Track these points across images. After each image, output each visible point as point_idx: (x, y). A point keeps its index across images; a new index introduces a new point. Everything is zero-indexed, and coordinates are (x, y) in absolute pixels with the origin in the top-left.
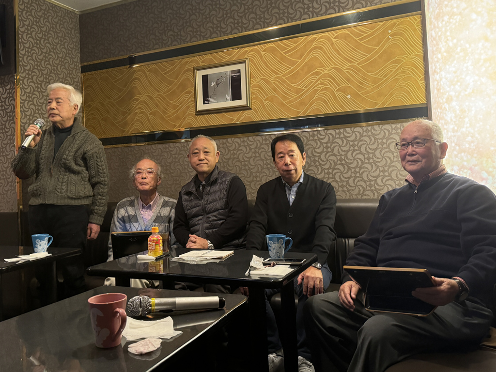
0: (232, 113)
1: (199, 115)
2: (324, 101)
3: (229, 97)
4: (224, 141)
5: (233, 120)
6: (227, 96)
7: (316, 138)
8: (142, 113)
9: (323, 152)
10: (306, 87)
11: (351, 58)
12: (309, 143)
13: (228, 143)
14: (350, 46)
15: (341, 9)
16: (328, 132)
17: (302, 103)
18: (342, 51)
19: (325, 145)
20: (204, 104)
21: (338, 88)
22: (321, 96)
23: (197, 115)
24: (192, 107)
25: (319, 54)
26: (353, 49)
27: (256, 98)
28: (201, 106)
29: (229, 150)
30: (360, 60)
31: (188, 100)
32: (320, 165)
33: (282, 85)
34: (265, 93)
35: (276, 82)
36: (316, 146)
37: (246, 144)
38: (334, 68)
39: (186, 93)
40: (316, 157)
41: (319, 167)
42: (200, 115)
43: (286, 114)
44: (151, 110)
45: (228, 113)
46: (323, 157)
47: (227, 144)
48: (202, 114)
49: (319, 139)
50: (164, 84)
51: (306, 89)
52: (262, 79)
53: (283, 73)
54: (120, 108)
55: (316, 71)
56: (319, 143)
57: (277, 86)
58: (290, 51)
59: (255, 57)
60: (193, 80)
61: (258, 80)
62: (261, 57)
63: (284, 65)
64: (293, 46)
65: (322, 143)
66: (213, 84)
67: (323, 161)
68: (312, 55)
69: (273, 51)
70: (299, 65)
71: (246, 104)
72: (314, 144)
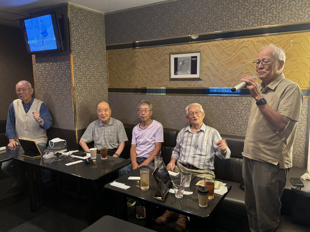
0: (191, 81)
3: (189, 72)
4: (186, 97)
5: (191, 85)
7: (240, 101)
9: (243, 109)
13: (188, 98)
15: (262, 24)
16: (247, 99)
17: (233, 80)
19: (245, 106)
20: (175, 74)
23: (170, 81)
24: (168, 76)
25: (246, 51)
27: (205, 74)
28: (173, 76)
31: (165, 71)
32: (241, 117)
33: (222, 67)
34: (211, 72)
35: (218, 66)
36: (240, 106)
39: (164, 67)
40: (239, 112)
42: (172, 80)
44: (145, 75)
46: (243, 112)
48: (174, 81)
49: (242, 102)
50: (152, 61)
51: (236, 72)
52: (210, 63)
53: (222, 61)
55: (243, 61)
56: (241, 104)
57: (219, 68)
58: (228, 47)
59: (206, 49)
60: (168, 60)
61: (207, 63)
62: (210, 49)
63: (224, 56)
64: (230, 45)
65: (243, 105)
66: (180, 63)
67: (243, 115)
68: (241, 51)
69: (218, 46)
70: (233, 56)
71: (199, 77)
72: (238, 104)
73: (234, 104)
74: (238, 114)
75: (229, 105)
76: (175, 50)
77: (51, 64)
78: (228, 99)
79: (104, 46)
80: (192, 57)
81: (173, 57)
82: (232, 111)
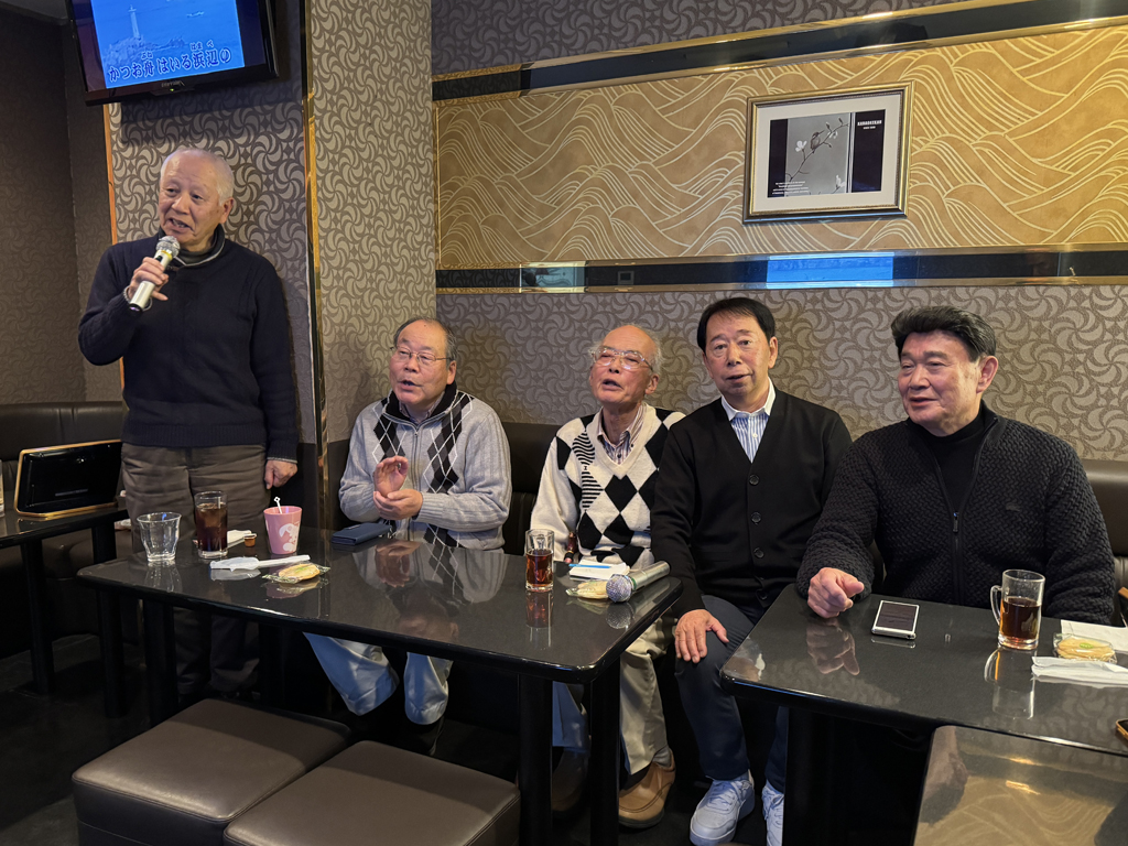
0: (848, 224)
1: (751, 223)
2: (1125, 210)
3: (844, 180)
6: (839, 179)
7: (1086, 304)
8: (591, 211)
9: (1101, 341)
10: (1074, 169)
12: (1064, 315)
16: (1122, 293)
17: (1057, 212)
19: (1109, 324)
20: (770, 194)
22: (1118, 195)
23: (747, 224)
24: (735, 202)
25: (1125, 81)
27: (921, 190)
28: (761, 202)
29: (830, 320)
31: (724, 183)
32: (1089, 373)
33: (1004, 158)
34: (950, 177)
35: (986, 150)
36: (1083, 326)
37: (880, 306)
39: (718, 165)
40: (1081, 352)
41: (1084, 378)
42: (758, 223)
43: (1005, 237)
44: (618, 205)
45: (836, 224)
46: (1098, 354)
47: (826, 302)
48: (761, 223)
49: (1094, 307)
50: (659, 139)
51: (1073, 175)
52: (947, 139)
53: (1009, 127)
54: (534, 197)
55: (1109, 126)
56: (1092, 318)
57: (990, 161)
58: (1037, 68)
59: (931, 78)
60: (741, 133)
61: (932, 141)
62: (950, 79)
63: (1016, 105)
64: (1051, 55)
65: (1100, 319)
66: (800, 145)
67: (1099, 365)
68: (1101, 84)
69: (987, 63)
70: (1061, 108)
71: (893, 202)
72: (1077, 318)
73: (1056, 320)
74: (1074, 363)
75: (1034, 324)
76: (771, 86)
78: (1028, 298)
80: (861, 116)
81: (764, 117)
82: (1044, 351)
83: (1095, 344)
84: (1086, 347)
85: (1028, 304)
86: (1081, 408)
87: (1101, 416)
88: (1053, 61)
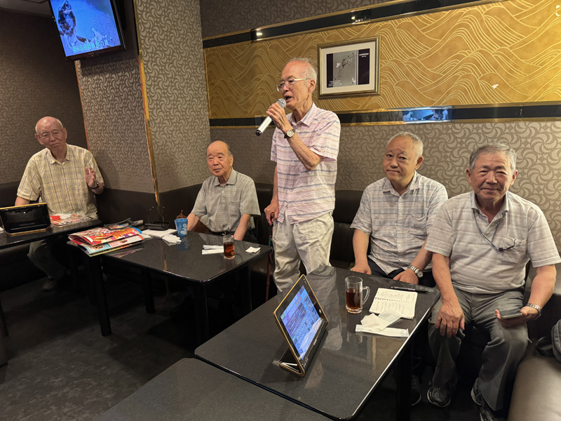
0: (358, 99)
2: (465, 91)
3: (355, 81)
4: (348, 129)
5: (358, 106)
6: (353, 79)
7: (450, 131)
8: (263, 94)
9: (456, 147)
10: (444, 73)
11: (503, 40)
12: (441, 136)
13: (352, 131)
14: (503, 25)
16: (464, 127)
17: (438, 92)
18: (492, 31)
19: (459, 140)
20: (328, 86)
21: (482, 75)
22: (461, 84)
23: (320, 99)
25: (464, 33)
26: (506, 28)
27: (385, 83)
28: (325, 90)
29: (352, 139)
30: (513, 43)
32: (452, 161)
33: (417, 68)
34: (396, 78)
35: (410, 65)
36: (449, 141)
37: (371, 133)
38: (480, 51)
40: (448, 152)
41: (450, 163)
42: (323, 98)
43: (418, 103)
44: (273, 91)
45: (353, 99)
46: (455, 153)
48: (326, 99)
49: (453, 133)
51: (444, 75)
52: (394, 61)
53: (418, 55)
54: (242, 88)
55: (458, 53)
56: (452, 137)
57: (411, 69)
58: (429, 28)
59: (387, 34)
60: (316, 60)
61: (390, 62)
62: (395, 34)
63: (420, 45)
64: (433, 23)
65: (456, 138)
66: (338, 65)
67: (455, 157)
68: (454, 34)
69: (409, 27)
70: (438, 46)
71: (373, 89)
72: (447, 138)
73: (438, 138)
74: (446, 157)
75: (430, 140)
76: (327, 39)
77: (107, 76)
78: (427, 129)
79: (198, 41)
80: (361, 51)
81: (324, 53)
82: (434, 152)
83: (454, 149)
84: (450, 150)
85: (427, 132)
86: (449, 176)
87: (457, 179)
88: (435, 25)
